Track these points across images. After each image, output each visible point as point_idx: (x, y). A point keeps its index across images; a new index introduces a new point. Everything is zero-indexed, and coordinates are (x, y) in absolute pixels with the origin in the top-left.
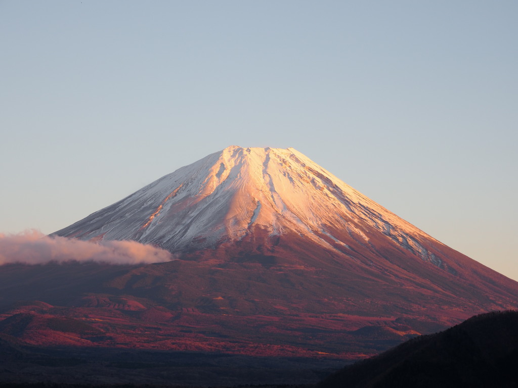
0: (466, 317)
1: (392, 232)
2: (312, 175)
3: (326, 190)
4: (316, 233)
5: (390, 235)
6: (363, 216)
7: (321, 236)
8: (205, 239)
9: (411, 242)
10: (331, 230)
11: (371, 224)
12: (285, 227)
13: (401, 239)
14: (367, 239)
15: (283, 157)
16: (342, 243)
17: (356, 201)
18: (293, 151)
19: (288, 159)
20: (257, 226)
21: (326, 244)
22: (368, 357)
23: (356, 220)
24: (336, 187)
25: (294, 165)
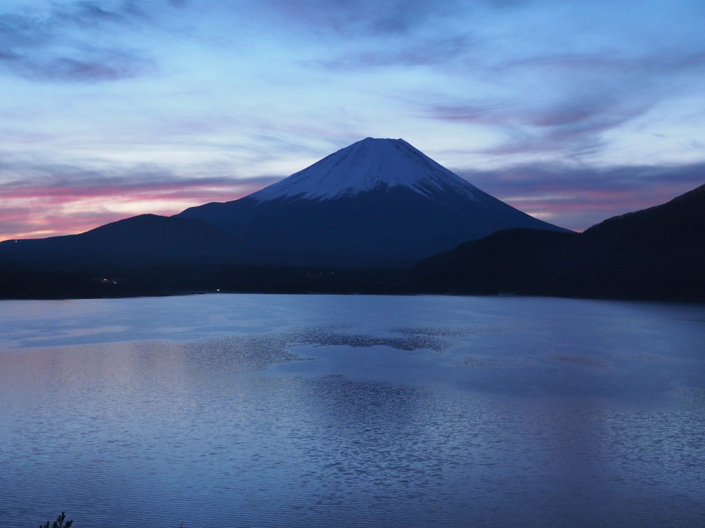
2: (412, 154)
4: (414, 185)
7: (416, 187)
8: (353, 189)
9: (465, 191)
12: (397, 182)
14: (442, 189)
15: (397, 144)
19: (400, 145)
20: (382, 183)
21: (419, 191)
23: (436, 179)
25: (402, 147)
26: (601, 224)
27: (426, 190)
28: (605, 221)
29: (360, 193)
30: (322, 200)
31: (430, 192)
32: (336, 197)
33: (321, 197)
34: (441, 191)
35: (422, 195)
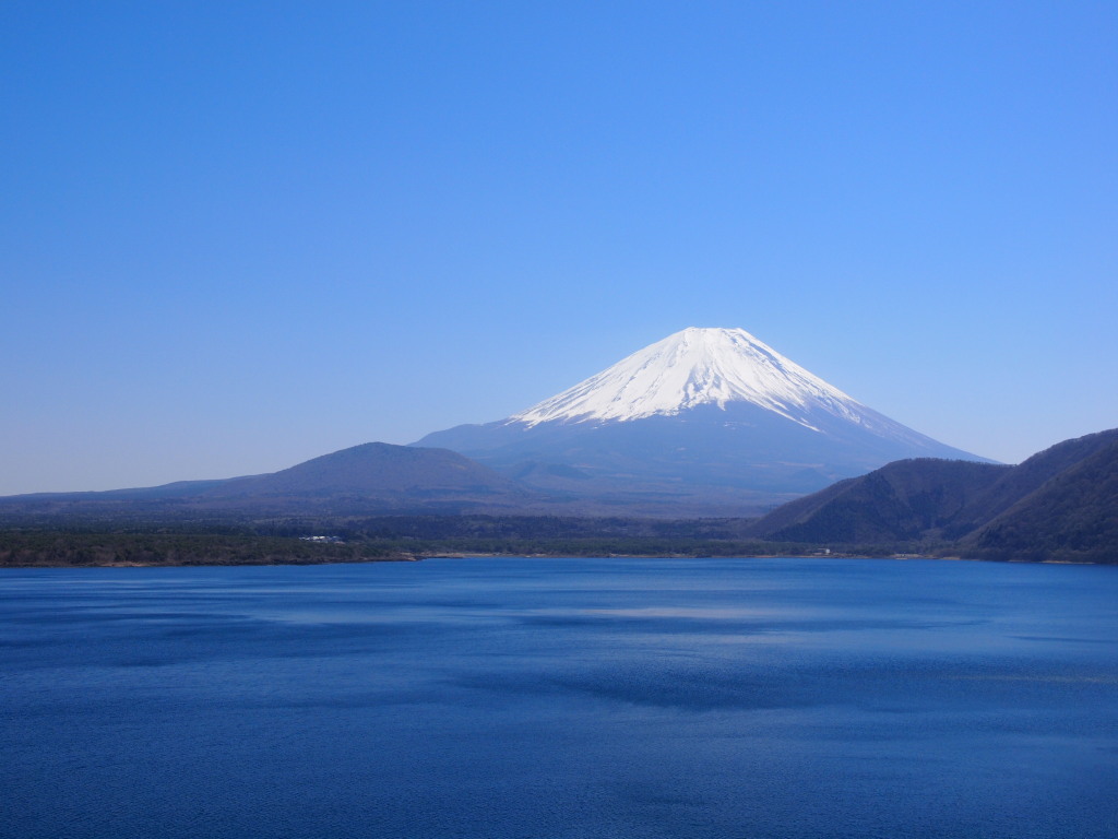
0: (884, 463)
1: (821, 395)
2: (755, 350)
3: (767, 362)
5: (819, 398)
10: (773, 395)
11: (804, 388)
12: (734, 392)
13: (828, 401)
14: (801, 402)
15: (732, 335)
16: (781, 405)
17: (792, 370)
18: (740, 331)
19: (737, 338)
22: (804, 495)
24: (775, 359)
25: (740, 341)
26: (1048, 450)
27: (776, 403)
28: (1053, 447)
29: (680, 408)
30: (623, 419)
31: (784, 407)
32: (644, 414)
33: (620, 416)
34: (800, 405)
35: (771, 411)
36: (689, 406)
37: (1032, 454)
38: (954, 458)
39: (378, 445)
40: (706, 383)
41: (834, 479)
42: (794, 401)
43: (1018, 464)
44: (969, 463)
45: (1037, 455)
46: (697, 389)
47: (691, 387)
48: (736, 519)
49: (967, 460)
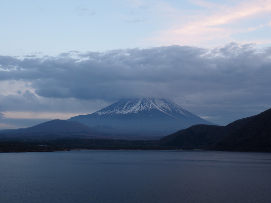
4: (159, 108)
5: (175, 108)
6: (169, 104)
7: (160, 109)
9: (179, 110)
10: (163, 108)
11: (171, 106)
12: (153, 107)
13: (177, 109)
14: (170, 109)
20: (147, 107)
21: (161, 110)
23: (168, 105)
27: (164, 110)
29: (138, 111)
30: (124, 114)
32: (129, 112)
33: (123, 113)
34: (170, 110)
35: (162, 112)
36: (141, 110)
37: (229, 123)
38: (209, 124)
39: (58, 120)
40: (146, 104)
41: (178, 129)
42: (168, 109)
43: (226, 126)
44: (213, 125)
45: (230, 123)
46: (143, 106)
47: (142, 105)
48: (153, 140)
49: (212, 124)
